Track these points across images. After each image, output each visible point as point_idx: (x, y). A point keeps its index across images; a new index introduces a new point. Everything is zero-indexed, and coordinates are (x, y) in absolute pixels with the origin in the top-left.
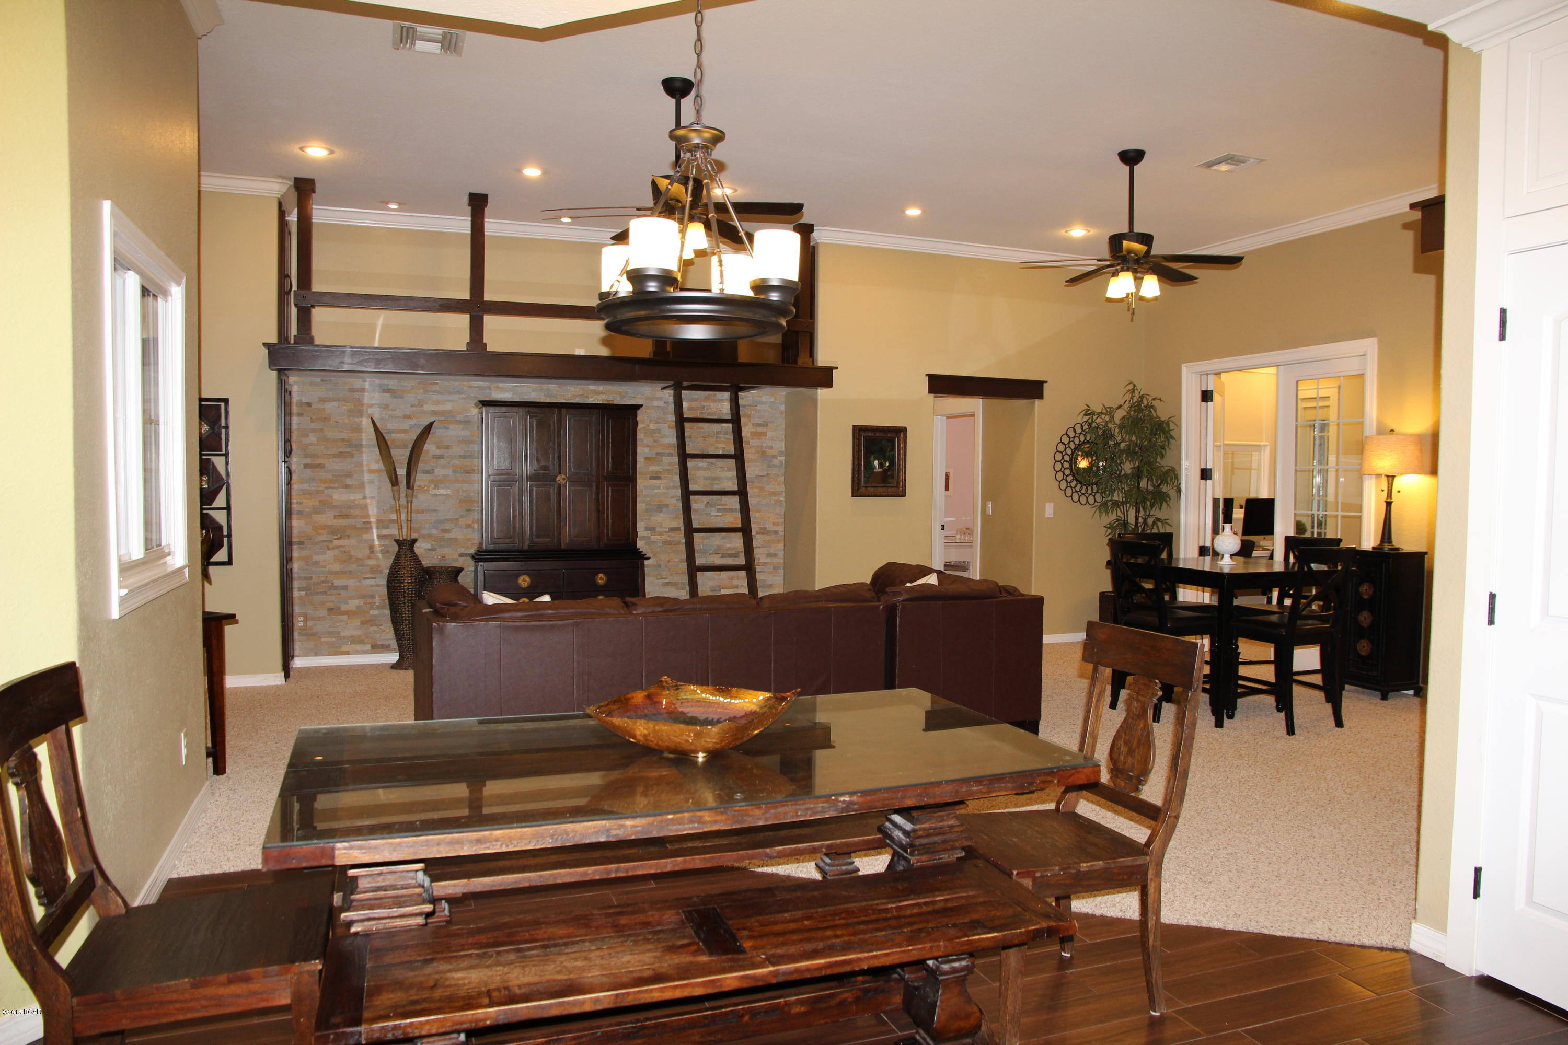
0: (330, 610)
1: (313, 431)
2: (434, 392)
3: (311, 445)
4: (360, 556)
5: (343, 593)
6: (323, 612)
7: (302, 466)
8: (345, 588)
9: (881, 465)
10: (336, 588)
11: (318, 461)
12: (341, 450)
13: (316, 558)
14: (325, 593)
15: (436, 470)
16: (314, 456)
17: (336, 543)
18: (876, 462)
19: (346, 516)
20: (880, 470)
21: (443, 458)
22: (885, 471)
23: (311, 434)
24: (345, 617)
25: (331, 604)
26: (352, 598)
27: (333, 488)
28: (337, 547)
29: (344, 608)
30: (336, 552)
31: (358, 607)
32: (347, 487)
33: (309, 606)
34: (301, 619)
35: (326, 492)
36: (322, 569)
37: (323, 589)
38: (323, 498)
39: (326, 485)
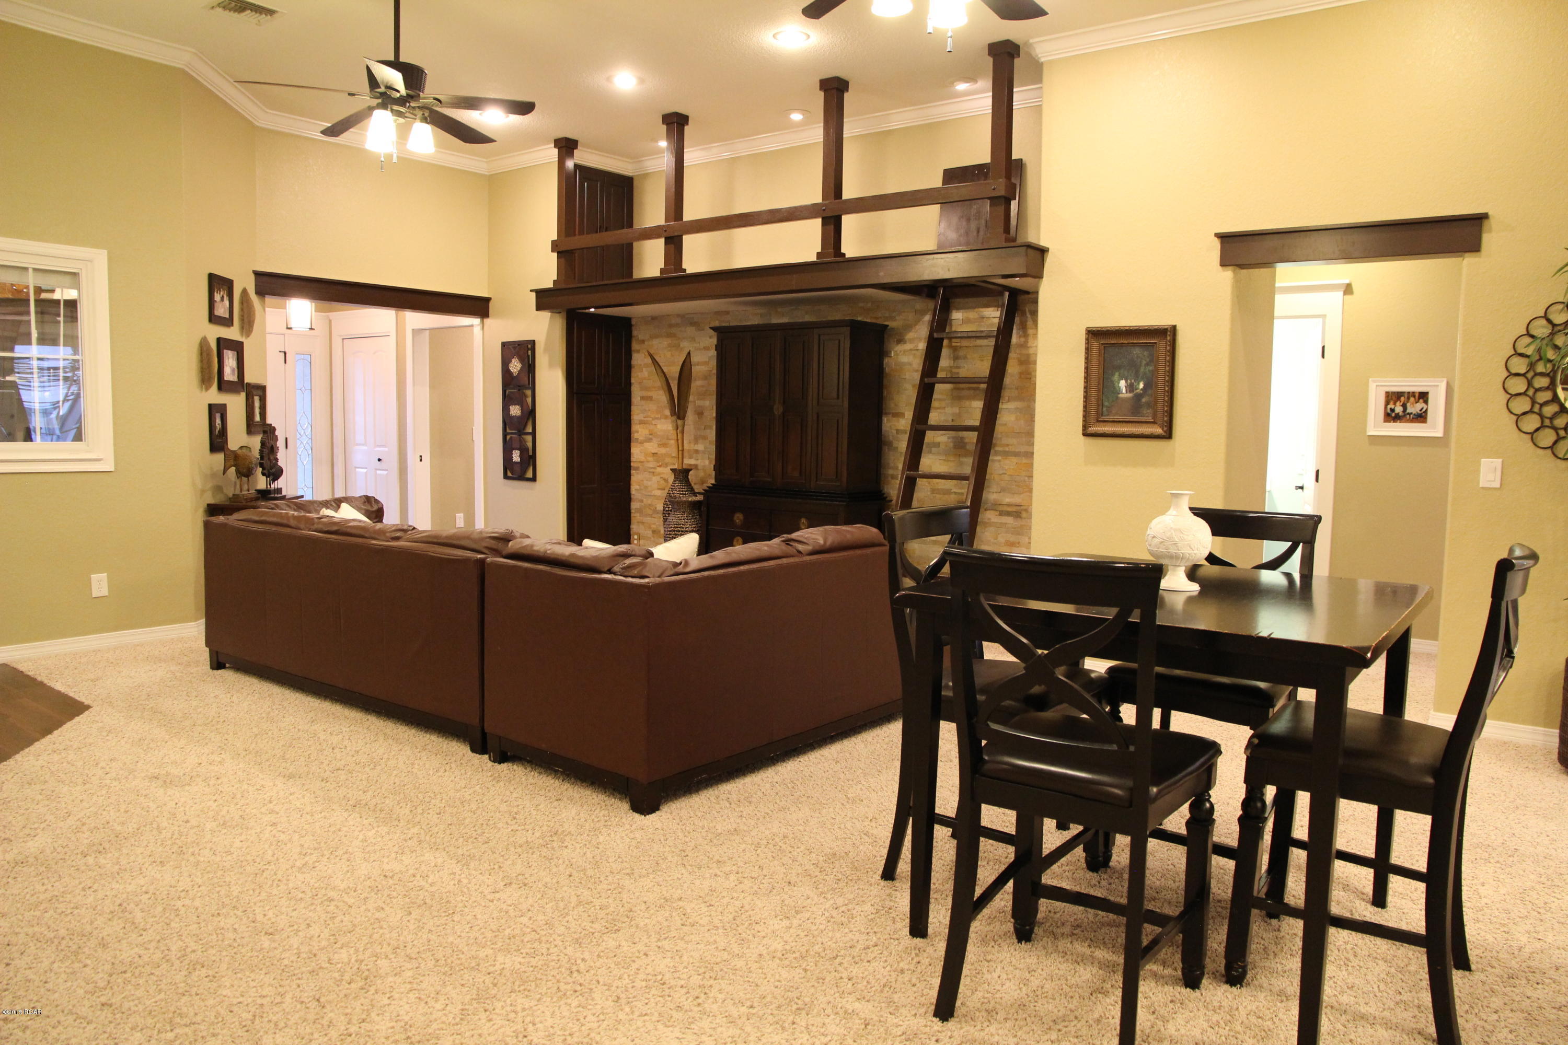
0: (654, 531)
1: (647, 366)
6: (649, 533)
9: (1131, 388)
11: (649, 394)
13: (646, 483)
14: (651, 516)
17: (659, 470)
18: (1123, 384)
20: (1130, 395)
22: (1138, 397)
23: (644, 369)
25: (655, 527)
28: (659, 474)
33: (641, 526)
34: (636, 537)
35: (653, 422)
36: (649, 494)
37: (650, 512)
38: (651, 427)
39: (653, 416)
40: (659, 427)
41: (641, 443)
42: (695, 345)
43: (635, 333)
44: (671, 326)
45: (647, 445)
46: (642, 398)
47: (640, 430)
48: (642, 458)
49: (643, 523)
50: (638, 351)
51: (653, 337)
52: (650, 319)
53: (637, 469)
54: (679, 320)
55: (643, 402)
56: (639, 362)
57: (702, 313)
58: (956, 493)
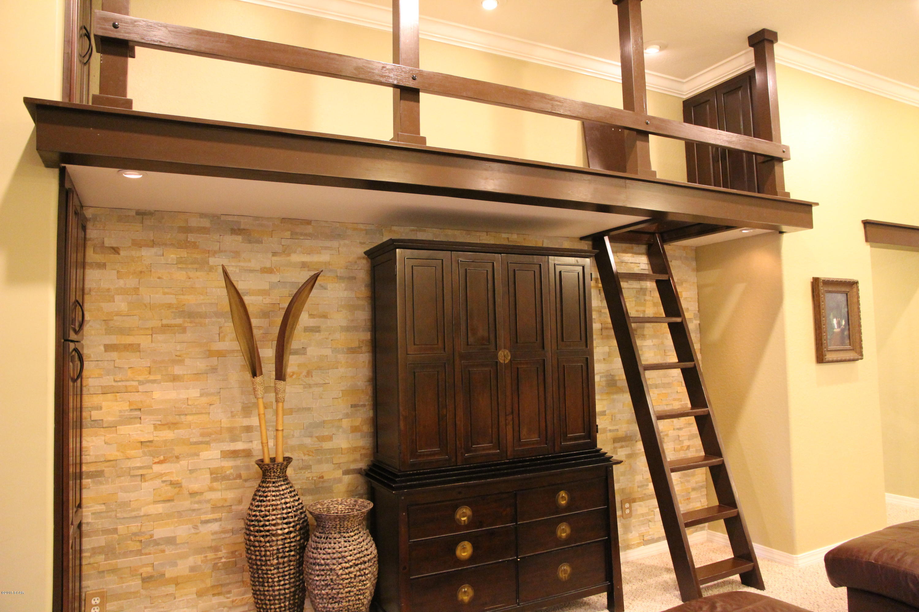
0: (146, 580)
1: (123, 291)
2: (306, 235)
3: (118, 314)
4: (195, 486)
5: (170, 550)
6: (135, 584)
7: (102, 348)
8: (171, 541)
10: (156, 543)
11: (129, 340)
12: (165, 322)
13: (122, 496)
14: (139, 552)
15: (309, 350)
16: (122, 331)
17: (157, 468)
18: (835, 321)
19: (172, 425)
21: (319, 331)
23: (117, 298)
24: (171, 589)
25: (149, 569)
26: (183, 556)
27: (154, 381)
28: (158, 476)
29: (170, 573)
30: (157, 483)
31: (193, 569)
32: (175, 378)
33: (110, 578)
34: (96, 601)
35: (141, 388)
36: (134, 514)
37: (134, 546)
38: (136, 397)
39: (141, 378)
40: (157, 395)
41: (113, 426)
42: (242, 264)
43: (92, 233)
44: (187, 230)
45: (123, 430)
46: (108, 348)
47: (104, 404)
48: (113, 453)
49: (114, 570)
50: (102, 266)
51: (137, 244)
52: (133, 213)
53: (99, 474)
54: (205, 223)
55: (114, 355)
56: (104, 285)
57: (257, 218)
58: (610, 431)
